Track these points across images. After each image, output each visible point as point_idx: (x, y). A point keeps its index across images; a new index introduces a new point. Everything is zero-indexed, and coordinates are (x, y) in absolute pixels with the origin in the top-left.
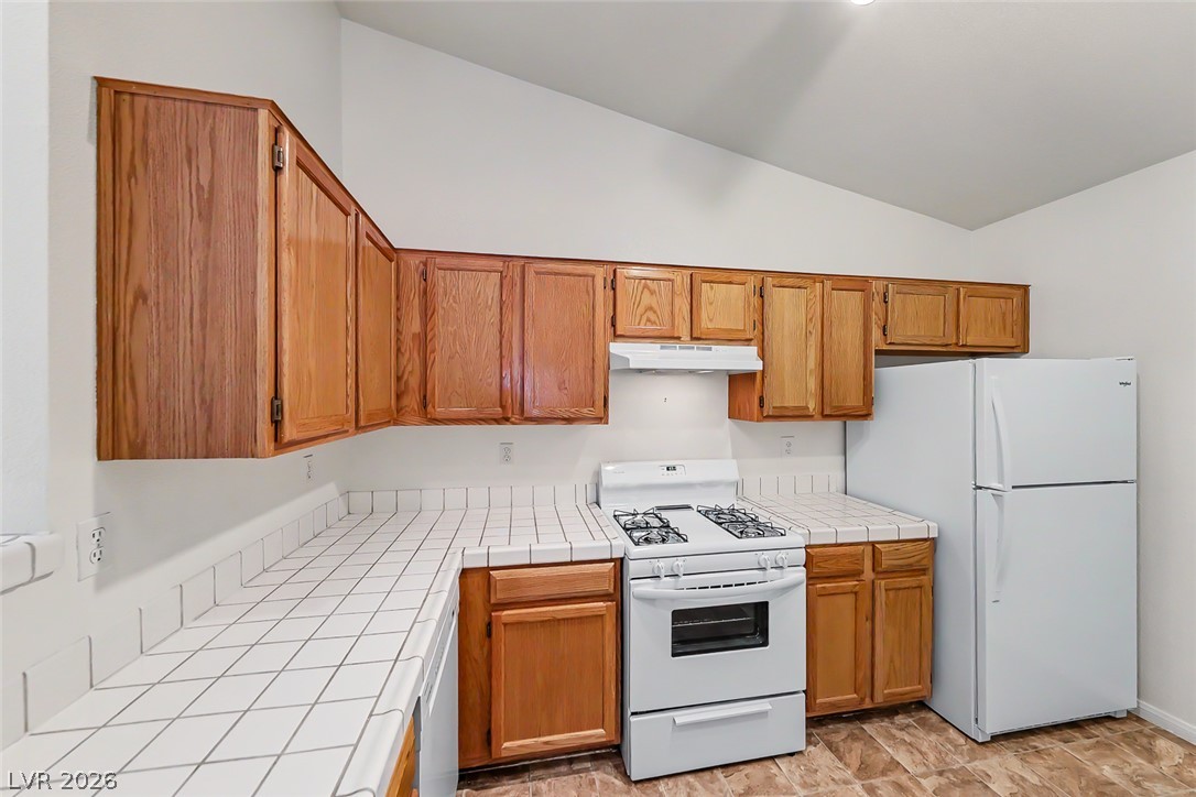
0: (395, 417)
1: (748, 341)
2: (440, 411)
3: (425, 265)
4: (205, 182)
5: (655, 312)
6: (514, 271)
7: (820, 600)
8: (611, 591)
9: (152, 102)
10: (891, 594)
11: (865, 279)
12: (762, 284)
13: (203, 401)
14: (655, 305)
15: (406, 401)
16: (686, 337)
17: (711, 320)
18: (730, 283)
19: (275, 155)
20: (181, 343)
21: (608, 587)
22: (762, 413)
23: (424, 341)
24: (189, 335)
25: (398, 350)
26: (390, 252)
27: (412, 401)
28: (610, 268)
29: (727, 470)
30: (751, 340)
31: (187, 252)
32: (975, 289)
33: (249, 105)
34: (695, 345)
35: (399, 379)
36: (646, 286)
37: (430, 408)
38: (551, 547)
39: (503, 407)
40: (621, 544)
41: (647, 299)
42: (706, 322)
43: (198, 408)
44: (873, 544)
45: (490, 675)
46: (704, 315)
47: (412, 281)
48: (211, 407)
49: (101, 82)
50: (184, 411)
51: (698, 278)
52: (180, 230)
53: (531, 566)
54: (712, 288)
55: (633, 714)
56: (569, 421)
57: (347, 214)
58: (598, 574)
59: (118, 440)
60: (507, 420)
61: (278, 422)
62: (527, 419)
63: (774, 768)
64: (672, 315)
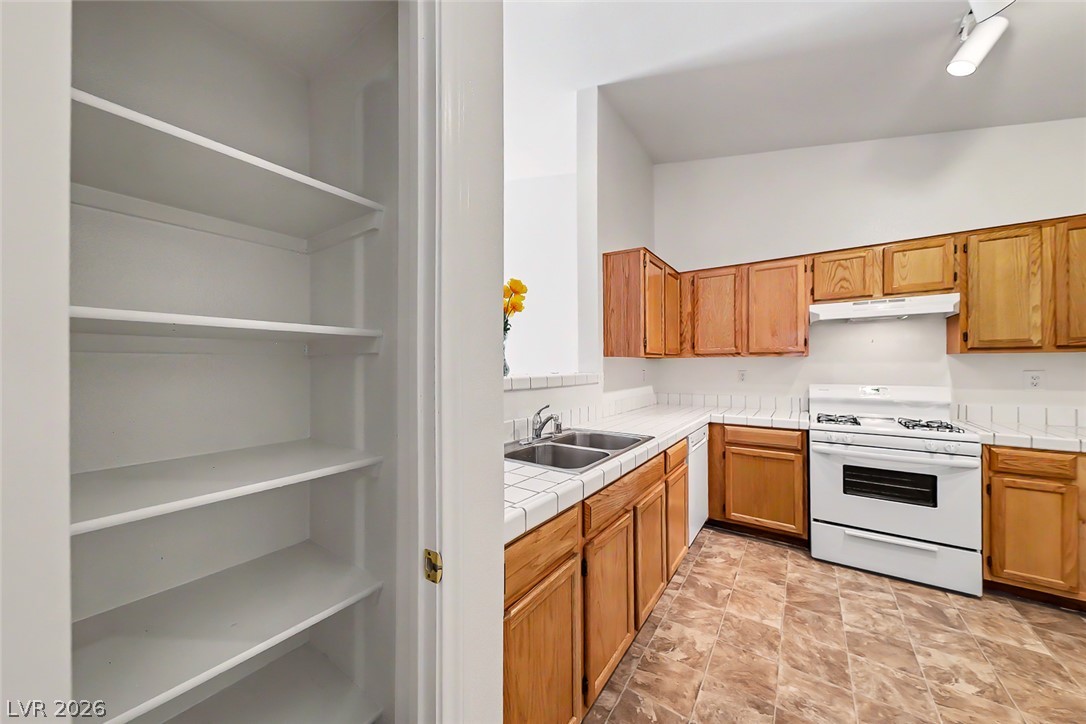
0: (679, 354)
1: (948, 290)
2: (700, 349)
3: (694, 278)
4: (627, 275)
5: (847, 281)
6: (741, 273)
7: (1009, 491)
8: (799, 448)
9: (615, 257)
13: (627, 340)
14: (847, 276)
15: (684, 345)
16: (878, 293)
17: (904, 280)
18: (925, 248)
19: (645, 262)
21: (796, 445)
22: (967, 345)
23: (693, 315)
24: (623, 321)
25: (681, 321)
26: (677, 275)
27: (687, 346)
28: (810, 259)
29: (944, 394)
30: (950, 289)
33: (638, 250)
34: (888, 299)
35: (681, 335)
36: (840, 265)
37: (696, 349)
39: (736, 347)
40: (808, 422)
41: (841, 273)
42: (898, 282)
45: (725, 478)
46: (896, 276)
47: (687, 287)
48: (629, 342)
49: (604, 254)
50: (622, 343)
54: (904, 255)
55: (816, 519)
56: (779, 354)
57: (662, 269)
58: (792, 438)
59: (608, 352)
60: (739, 354)
61: (645, 347)
62: (751, 354)
63: (940, 593)
64: (864, 279)
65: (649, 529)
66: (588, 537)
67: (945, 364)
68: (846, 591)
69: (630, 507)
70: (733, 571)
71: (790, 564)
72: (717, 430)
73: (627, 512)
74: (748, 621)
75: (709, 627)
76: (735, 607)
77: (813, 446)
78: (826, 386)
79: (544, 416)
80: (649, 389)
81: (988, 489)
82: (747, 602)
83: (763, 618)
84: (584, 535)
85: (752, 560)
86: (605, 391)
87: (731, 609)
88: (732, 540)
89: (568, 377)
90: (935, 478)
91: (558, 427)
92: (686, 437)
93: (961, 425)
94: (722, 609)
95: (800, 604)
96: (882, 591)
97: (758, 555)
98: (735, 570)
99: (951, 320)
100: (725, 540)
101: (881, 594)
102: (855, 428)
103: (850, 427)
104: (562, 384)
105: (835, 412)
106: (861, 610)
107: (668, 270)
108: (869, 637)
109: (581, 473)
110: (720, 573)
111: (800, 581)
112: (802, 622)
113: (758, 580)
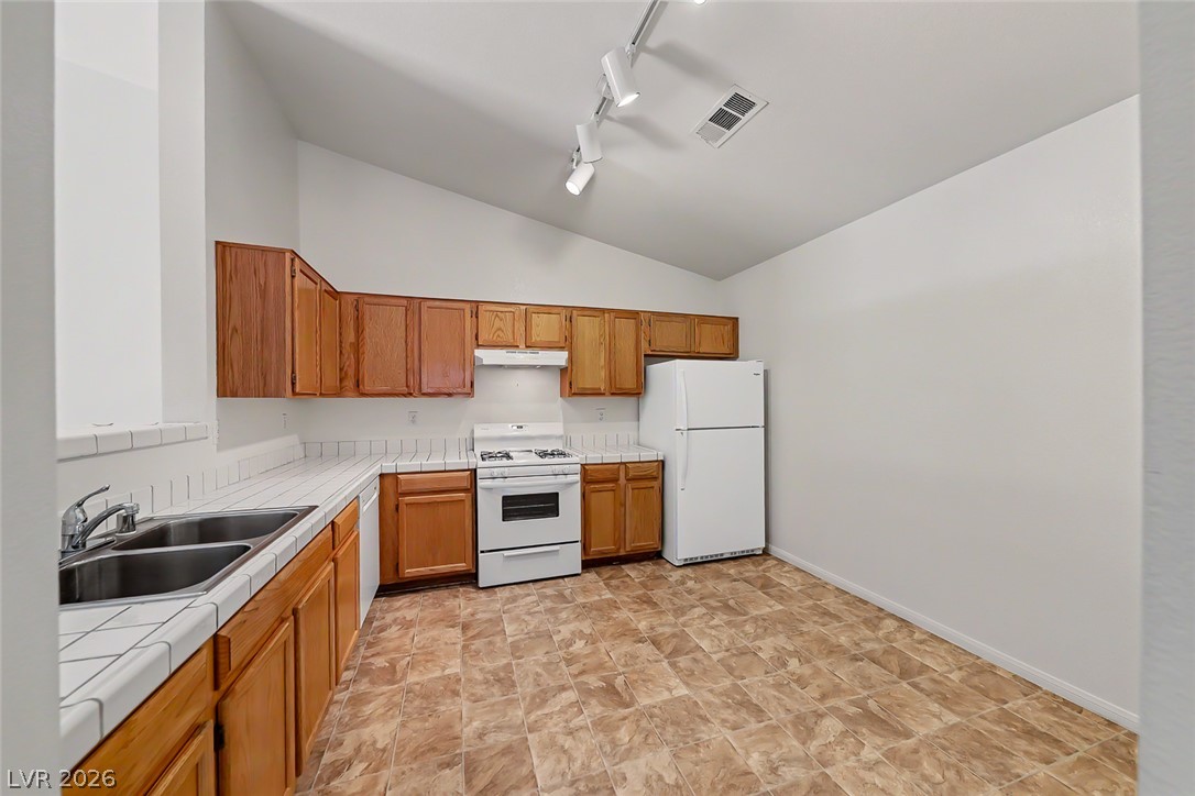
0: (339, 393)
1: (562, 348)
2: (367, 387)
3: (357, 301)
4: (262, 283)
5: (502, 331)
6: (413, 305)
7: (593, 494)
8: (469, 487)
9: (239, 250)
10: (636, 491)
11: (637, 312)
12: (570, 314)
13: (262, 374)
14: (502, 326)
15: (345, 383)
16: (522, 346)
17: (538, 336)
18: (551, 313)
19: (293, 271)
20: (253, 350)
21: (466, 484)
22: (571, 391)
23: (357, 347)
24: (256, 347)
25: (341, 352)
26: (335, 294)
27: (350, 383)
28: (474, 305)
29: (557, 429)
30: (564, 348)
31: (255, 311)
32: (704, 319)
33: (282, 252)
35: (341, 370)
36: (496, 316)
37: (361, 387)
38: (436, 463)
39: (407, 386)
40: (474, 461)
41: (498, 323)
42: (535, 337)
43: (260, 377)
44: (625, 463)
45: (398, 534)
46: (533, 333)
47: (349, 312)
48: (265, 377)
49: (217, 243)
50: (254, 378)
51: (530, 311)
52: (252, 303)
53: (421, 472)
54: (539, 316)
55: (482, 552)
56: (450, 395)
57: (316, 283)
58: (462, 477)
59: (225, 389)
60: (411, 394)
61: (293, 384)
62: (424, 394)
63: (561, 580)
64: (513, 332)
65: (314, 629)
66: (223, 687)
67: (558, 404)
68: (506, 607)
69: (289, 612)
70: (411, 635)
71: (461, 602)
72: (388, 481)
73: (283, 621)
74: (430, 680)
75: (391, 712)
76: (416, 673)
77: (480, 483)
78: (486, 426)
79: (93, 509)
80: (293, 439)
81: (584, 496)
82: (427, 661)
83: (444, 669)
84: (216, 686)
85: (430, 613)
86: (219, 449)
87: (413, 678)
88: (407, 599)
89: (142, 434)
90: (557, 494)
91: (128, 521)
92: (357, 497)
93: (570, 452)
94: (403, 684)
95: (474, 637)
96: (529, 595)
97: (433, 604)
98: (413, 631)
99: (563, 370)
100: (398, 604)
101: (529, 598)
102: (510, 462)
103: (505, 462)
104: (132, 445)
105: (494, 449)
106: (517, 619)
107: (325, 287)
108: (524, 640)
109: (208, 590)
110: (397, 643)
111: (472, 615)
112: (477, 652)
113: (434, 633)
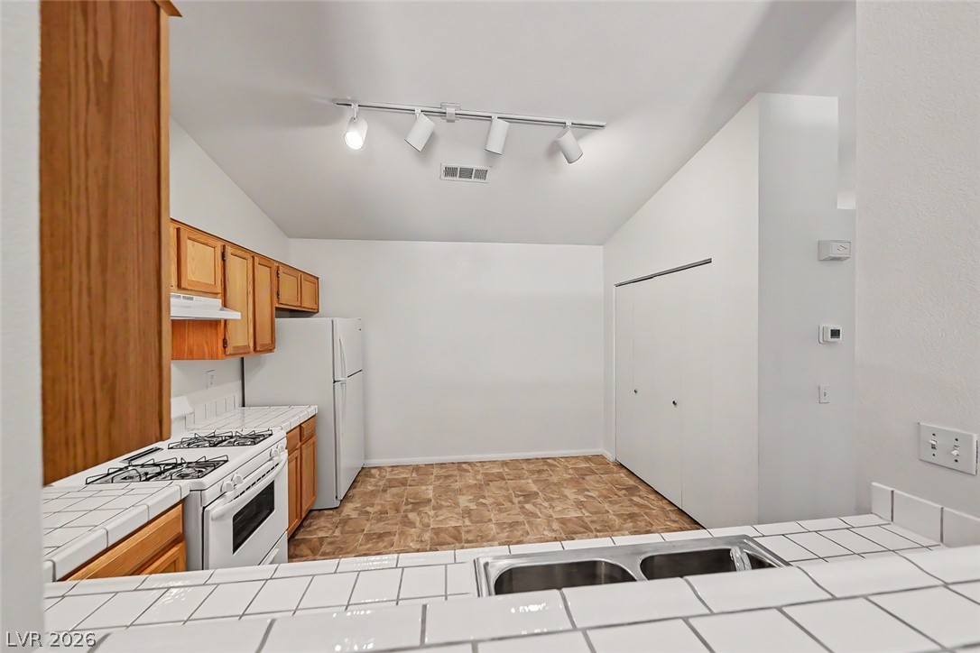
1: (215, 294)
10: (307, 451)
12: (224, 250)
13: (104, 378)
16: (175, 286)
17: (193, 274)
18: (206, 245)
20: (75, 289)
22: (226, 352)
24: (85, 280)
30: (217, 294)
31: (82, 150)
32: (305, 276)
34: (181, 294)
43: (98, 390)
44: (300, 425)
48: (113, 387)
50: (81, 398)
51: (183, 232)
52: (73, 114)
54: (193, 245)
